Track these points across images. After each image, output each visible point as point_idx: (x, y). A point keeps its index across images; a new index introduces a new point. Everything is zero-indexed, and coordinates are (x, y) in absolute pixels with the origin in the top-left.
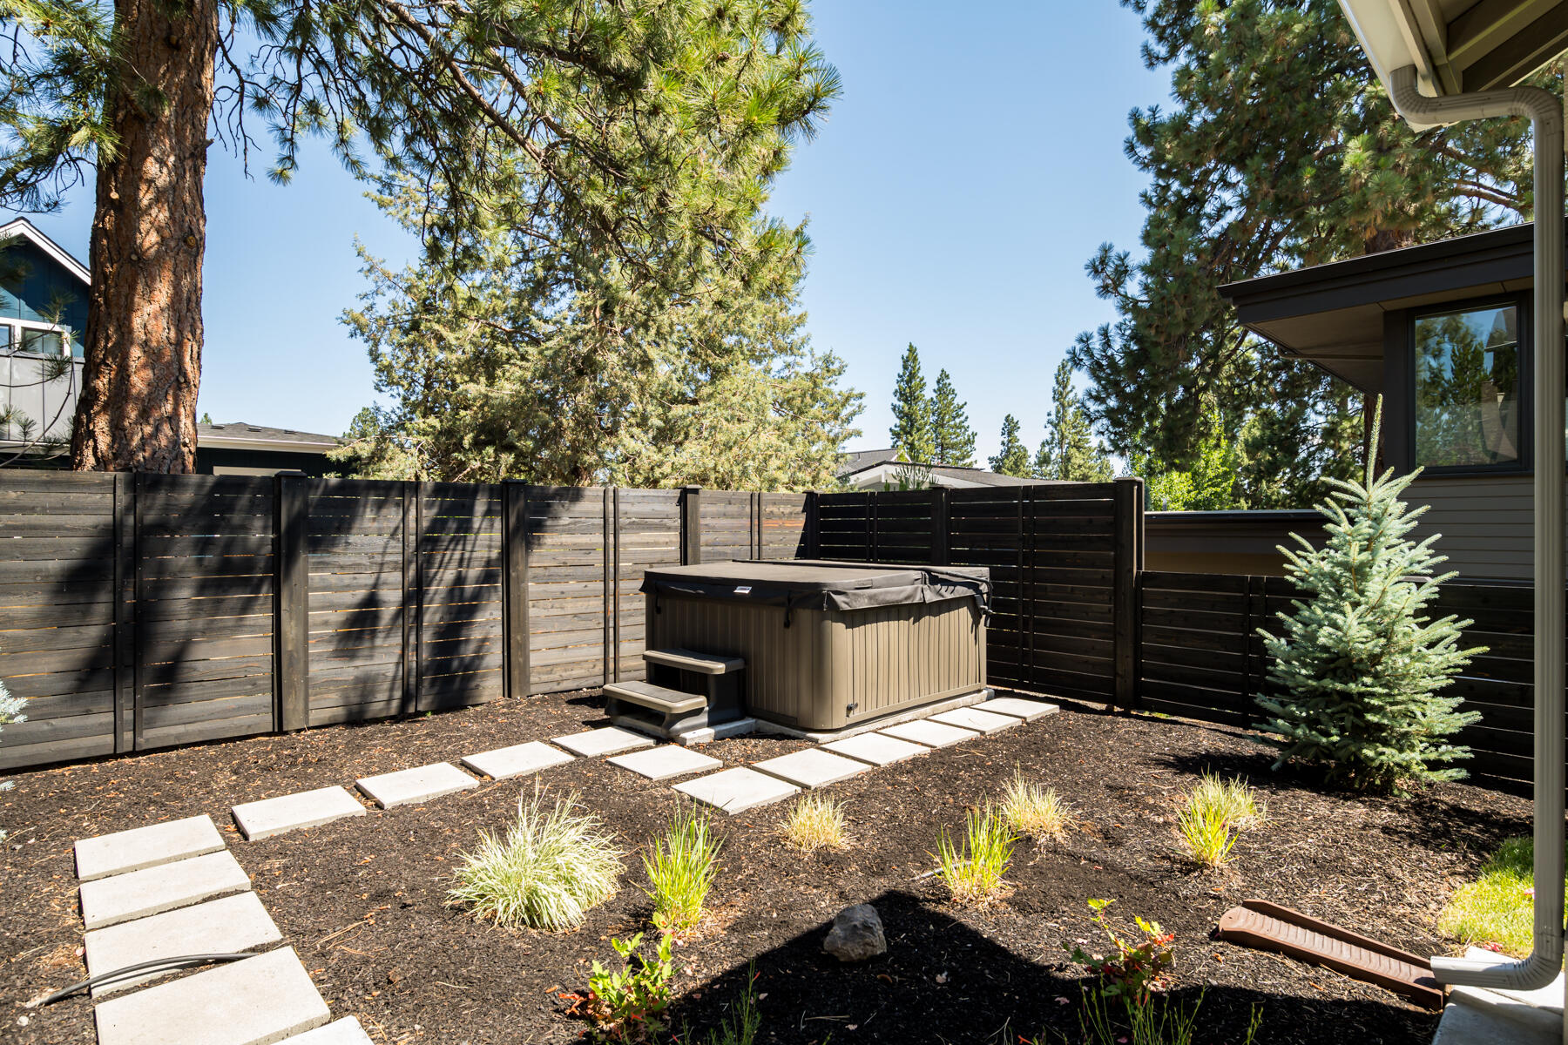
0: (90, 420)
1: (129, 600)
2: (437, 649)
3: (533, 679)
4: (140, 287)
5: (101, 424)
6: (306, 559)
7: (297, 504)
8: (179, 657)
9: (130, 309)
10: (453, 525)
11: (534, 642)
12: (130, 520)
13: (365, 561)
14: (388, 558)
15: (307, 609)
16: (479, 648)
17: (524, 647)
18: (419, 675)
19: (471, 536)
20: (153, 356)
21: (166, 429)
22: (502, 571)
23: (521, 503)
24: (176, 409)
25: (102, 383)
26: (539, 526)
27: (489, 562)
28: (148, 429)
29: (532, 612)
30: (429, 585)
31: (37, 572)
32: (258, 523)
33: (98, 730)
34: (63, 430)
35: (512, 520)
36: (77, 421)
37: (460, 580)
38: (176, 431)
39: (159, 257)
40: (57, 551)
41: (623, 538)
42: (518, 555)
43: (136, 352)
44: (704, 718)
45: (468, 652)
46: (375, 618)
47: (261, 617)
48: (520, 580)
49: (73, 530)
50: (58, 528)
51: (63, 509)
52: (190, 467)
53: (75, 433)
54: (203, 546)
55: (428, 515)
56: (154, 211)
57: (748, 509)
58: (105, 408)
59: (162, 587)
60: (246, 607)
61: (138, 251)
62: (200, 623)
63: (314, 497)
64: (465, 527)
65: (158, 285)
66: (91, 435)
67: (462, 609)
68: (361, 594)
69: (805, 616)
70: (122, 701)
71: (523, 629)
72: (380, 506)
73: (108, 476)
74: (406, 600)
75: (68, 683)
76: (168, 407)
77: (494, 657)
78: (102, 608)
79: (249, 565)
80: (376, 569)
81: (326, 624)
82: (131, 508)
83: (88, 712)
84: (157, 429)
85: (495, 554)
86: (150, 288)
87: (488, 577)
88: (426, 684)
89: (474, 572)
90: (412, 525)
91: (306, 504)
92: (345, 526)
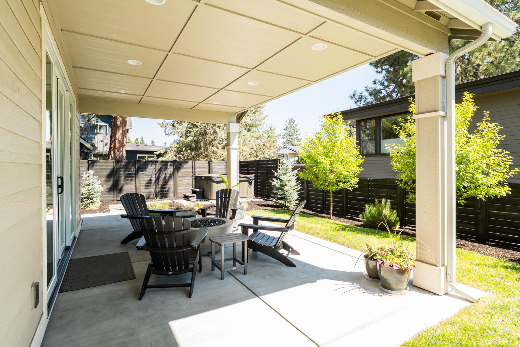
0: (111, 152)
1: (115, 178)
2: (162, 188)
3: (179, 194)
4: (117, 131)
5: (112, 152)
6: (140, 173)
7: (139, 165)
8: (122, 187)
9: (116, 134)
10: (164, 168)
11: (179, 188)
12: (116, 167)
13: (149, 173)
14: (153, 173)
15: (140, 181)
16: (169, 188)
17: (177, 189)
18: (158, 192)
19: (167, 170)
20: (119, 141)
21: (121, 153)
22: (173, 175)
23: (176, 164)
24: (123, 149)
25: (112, 146)
26: (180, 168)
27: (170, 174)
28: (119, 153)
29: (178, 183)
30: (160, 177)
31: (104, 174)
32: (133, 168)
33: (111, 197)
34: (107, 152)
35: (175, 167)
36: (109, 151)
37: (165, 177)
38: (123, 153)
39: (120, 126)
40: (106, 172)
41: (196, 170)
42: (176, 173)
43: (117, 141)
44: (195, 198)
45: (167, 189)
46: (151, 183)
47: (133, 182)
48: (176, 177)
49: (108, 169)
50: (106, 168)
51: (107, 166)
52: (125, 158)
53: (109, 153)
54: (125, 171)
55: (160, 166)
56: (119, 118)
57: (224, 164)
58: (113, 150)
59: (120, 177)
60: (131, 180)
61: (117, 125)
62: (125, 183)
63: (141, 163)
64: (166, 168)
65: (120, 130)
66: (111, 154)
67: (166, 182)
68: (149, 179)
69: (209, 182)
70: (114, 193)
71: (177, 186)
72: (152, 165)
73: (113, 161)
74: (156, 180)
75: (108, 190)
76: (121, 149)
77: (171, 190)
78: (112, 180)
79: (132, 174)
80: (151, 175)
81: (143, 183)
82: (116, 165)
83: (110, 194)
84: (120, 153)
85: (172, 172)
86: (119, 131)
87: (170, 176)
88: (160, 194)
89: (168, 176)
90: (157, 167)
91: (140, 164)
92: (146, 168)
